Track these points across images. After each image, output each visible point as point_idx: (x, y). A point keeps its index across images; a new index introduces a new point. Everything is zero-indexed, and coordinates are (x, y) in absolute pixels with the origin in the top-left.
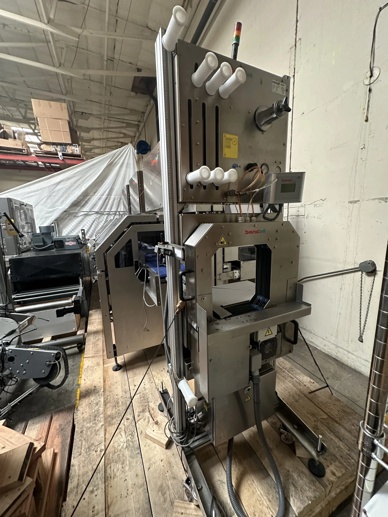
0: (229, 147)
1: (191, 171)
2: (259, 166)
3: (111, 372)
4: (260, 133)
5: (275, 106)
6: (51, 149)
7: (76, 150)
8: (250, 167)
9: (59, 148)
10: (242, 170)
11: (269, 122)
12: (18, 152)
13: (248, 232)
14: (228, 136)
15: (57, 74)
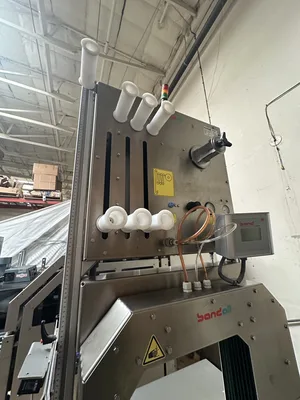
0: (162, 183)
2: (203, 205)
4: (199, 170)
5: (213, 141)
6: (39, 194)
7: (58, 194)
8: (191, 206)
9: (44, 193)
10: (180, 211)
11: (206, 160)
12: (13, 196)
13: (202, 316)
14: (159, 171)
15: (57, 151)
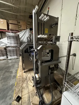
1: (39, 35)
3: (23, 73)
4: (52, 28)
8: (50, 35)
13: (49, 47)
14: (46, 29)
